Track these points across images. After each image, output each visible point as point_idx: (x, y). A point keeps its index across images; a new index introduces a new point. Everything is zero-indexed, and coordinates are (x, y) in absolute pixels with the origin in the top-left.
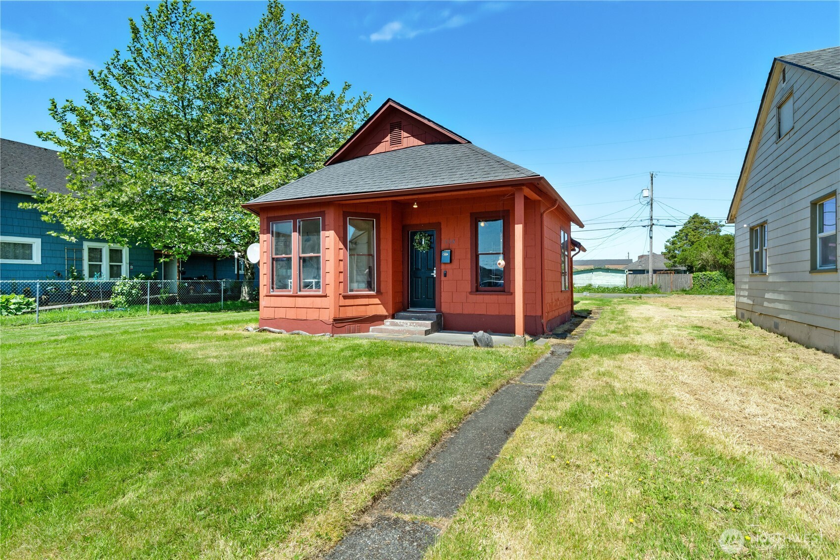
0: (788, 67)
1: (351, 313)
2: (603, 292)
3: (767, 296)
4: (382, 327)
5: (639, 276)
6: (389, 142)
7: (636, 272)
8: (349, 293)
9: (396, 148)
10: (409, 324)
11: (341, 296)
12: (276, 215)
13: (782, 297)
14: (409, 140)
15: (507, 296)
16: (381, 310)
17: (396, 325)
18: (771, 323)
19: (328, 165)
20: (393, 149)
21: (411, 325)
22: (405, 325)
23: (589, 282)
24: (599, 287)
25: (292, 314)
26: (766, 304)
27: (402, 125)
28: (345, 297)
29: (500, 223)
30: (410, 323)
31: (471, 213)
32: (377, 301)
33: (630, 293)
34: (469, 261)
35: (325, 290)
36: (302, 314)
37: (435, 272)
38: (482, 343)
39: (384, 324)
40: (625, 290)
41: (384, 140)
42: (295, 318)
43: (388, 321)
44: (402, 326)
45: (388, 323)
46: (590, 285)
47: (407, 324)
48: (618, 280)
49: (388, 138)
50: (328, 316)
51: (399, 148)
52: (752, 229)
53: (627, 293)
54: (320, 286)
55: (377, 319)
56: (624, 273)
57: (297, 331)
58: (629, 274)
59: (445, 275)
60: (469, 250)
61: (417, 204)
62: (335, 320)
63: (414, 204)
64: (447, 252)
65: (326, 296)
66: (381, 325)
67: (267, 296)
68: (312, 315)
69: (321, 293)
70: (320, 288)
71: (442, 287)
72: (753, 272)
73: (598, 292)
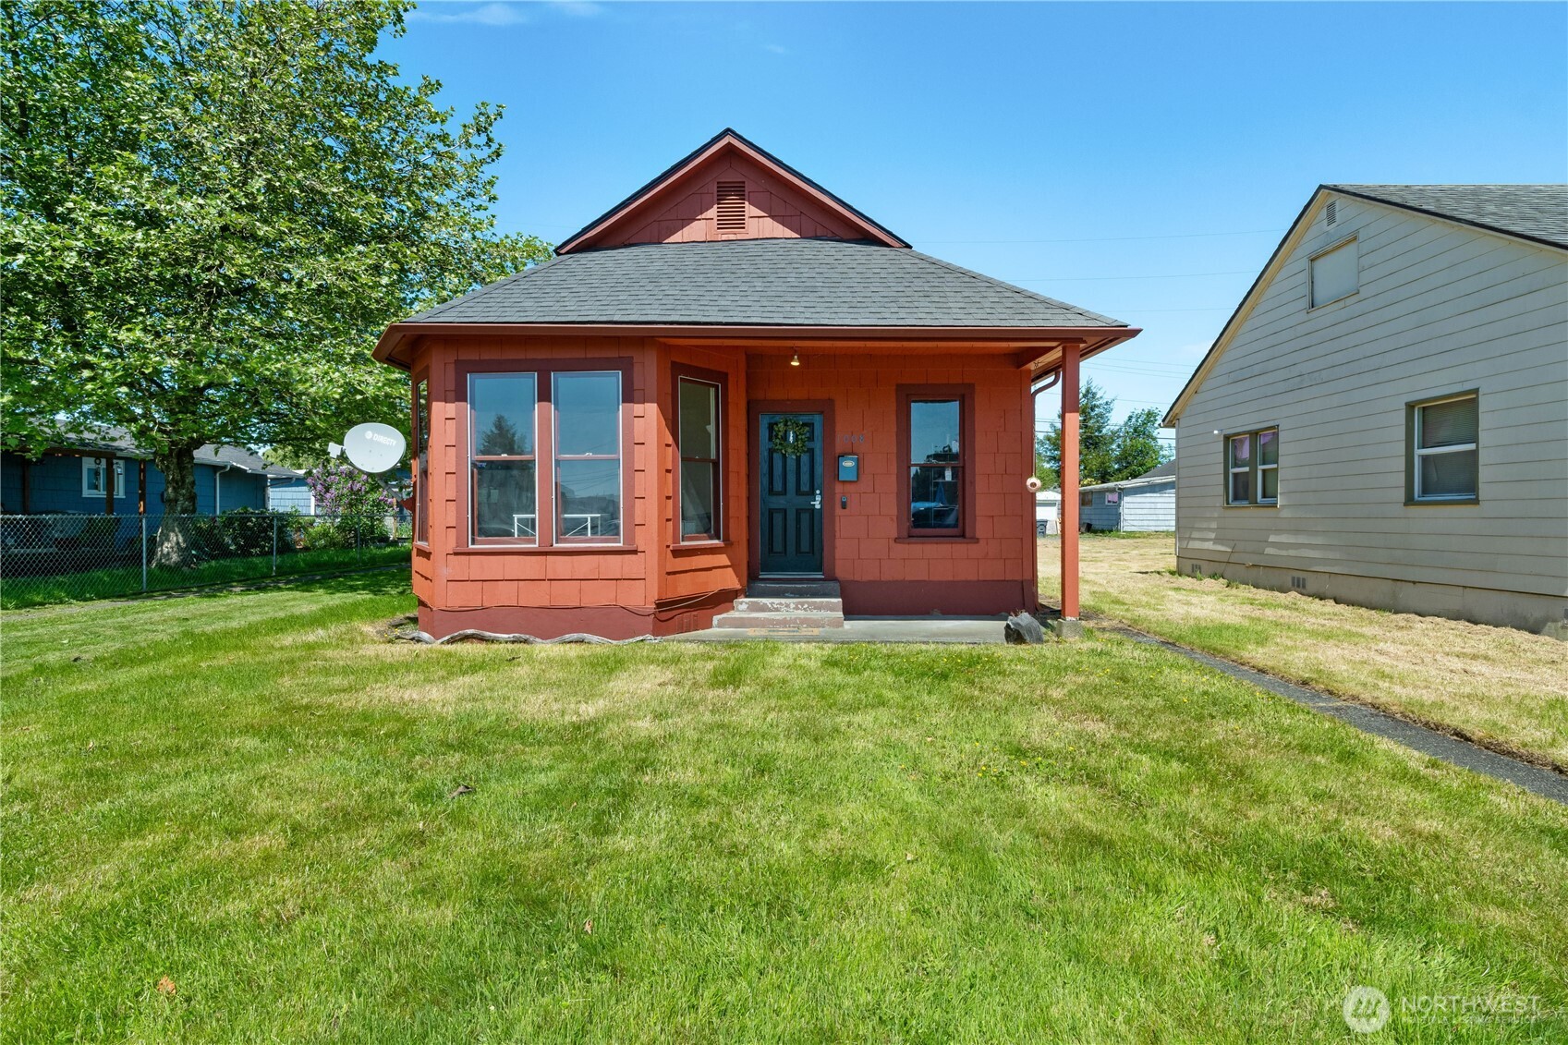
0: (1341, 201)
1: (685, 587)
3: (1272, 539)
4: (732, 614)
6: (715, 222)
8: (682, 543)
9: (732, 237)
10: (792, 606)
11: (669, 550)
12: (486, 356)
13: (1319, 540)
14: (759, 224)
15: (970, 546)
16: (730, 580)
17: (764, 609)
18: (1287, 579)
19: (568, 253)
20: (724, 237)
21: (797, 608)
22: (784, 608)
25: (537, 596)
26: (1269, 551)
27: (747, 190)
28: (678, 553)
29: (955, 406)
30: (797, 604)
31: (897, 385)
32: (723, 559)
34: (894, 478)
35: (630, 538)
36: (567, 595)
37: (818, 498)
38: (1031, 637)
39: (733, 608)
41: (703, 216)
42: (546, 604)
43: (743, 603)
44: (777, 610)
45: (744, 607)
47: (788, 606)
49: (712, 212)
50: (643, 596)
51: (739, 237)
52: (1227, 438)
54: (617, 527)
55: (723, 599)
57: (575, 636)
59: (844, 506)
60: (894, 458)
61: (799, 360)
62: (659, 605)
63: (792, 359)
64: (852, 459)
65: (635, 552)
66: (727, 611)
67: (456, 554)
68: (598, 596)
69: (621, 545)
70: (618, 534)
71: (837, 529)
72: (1228, 503)
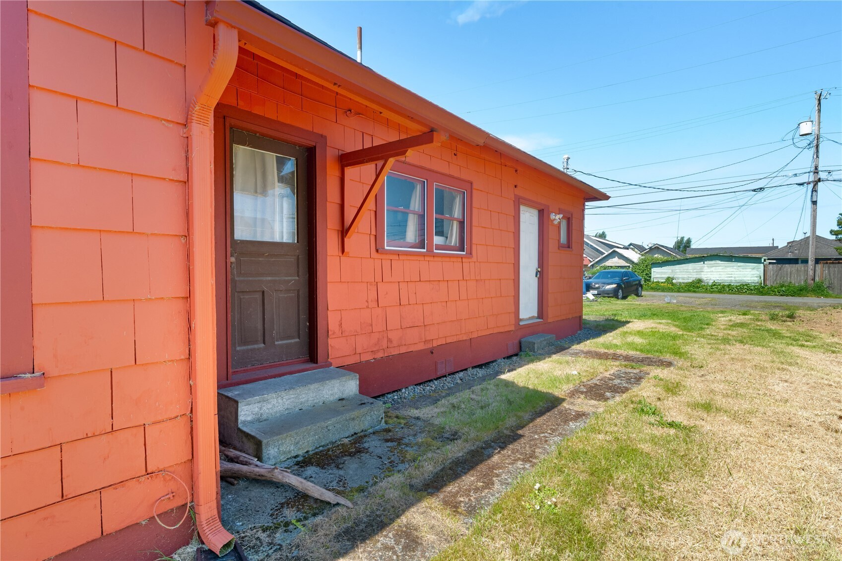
2: (720, 292)
5: (788, 267)
7: (781, 261)
23: (698, 277)
24: (714, 284)
33: (769, 294)
40: (760, 290)
46: (700, 281)
48: (750, 274)
53: (765, 294)
56: (760, 263)
58: (770, 263)
73: (712, 292)
